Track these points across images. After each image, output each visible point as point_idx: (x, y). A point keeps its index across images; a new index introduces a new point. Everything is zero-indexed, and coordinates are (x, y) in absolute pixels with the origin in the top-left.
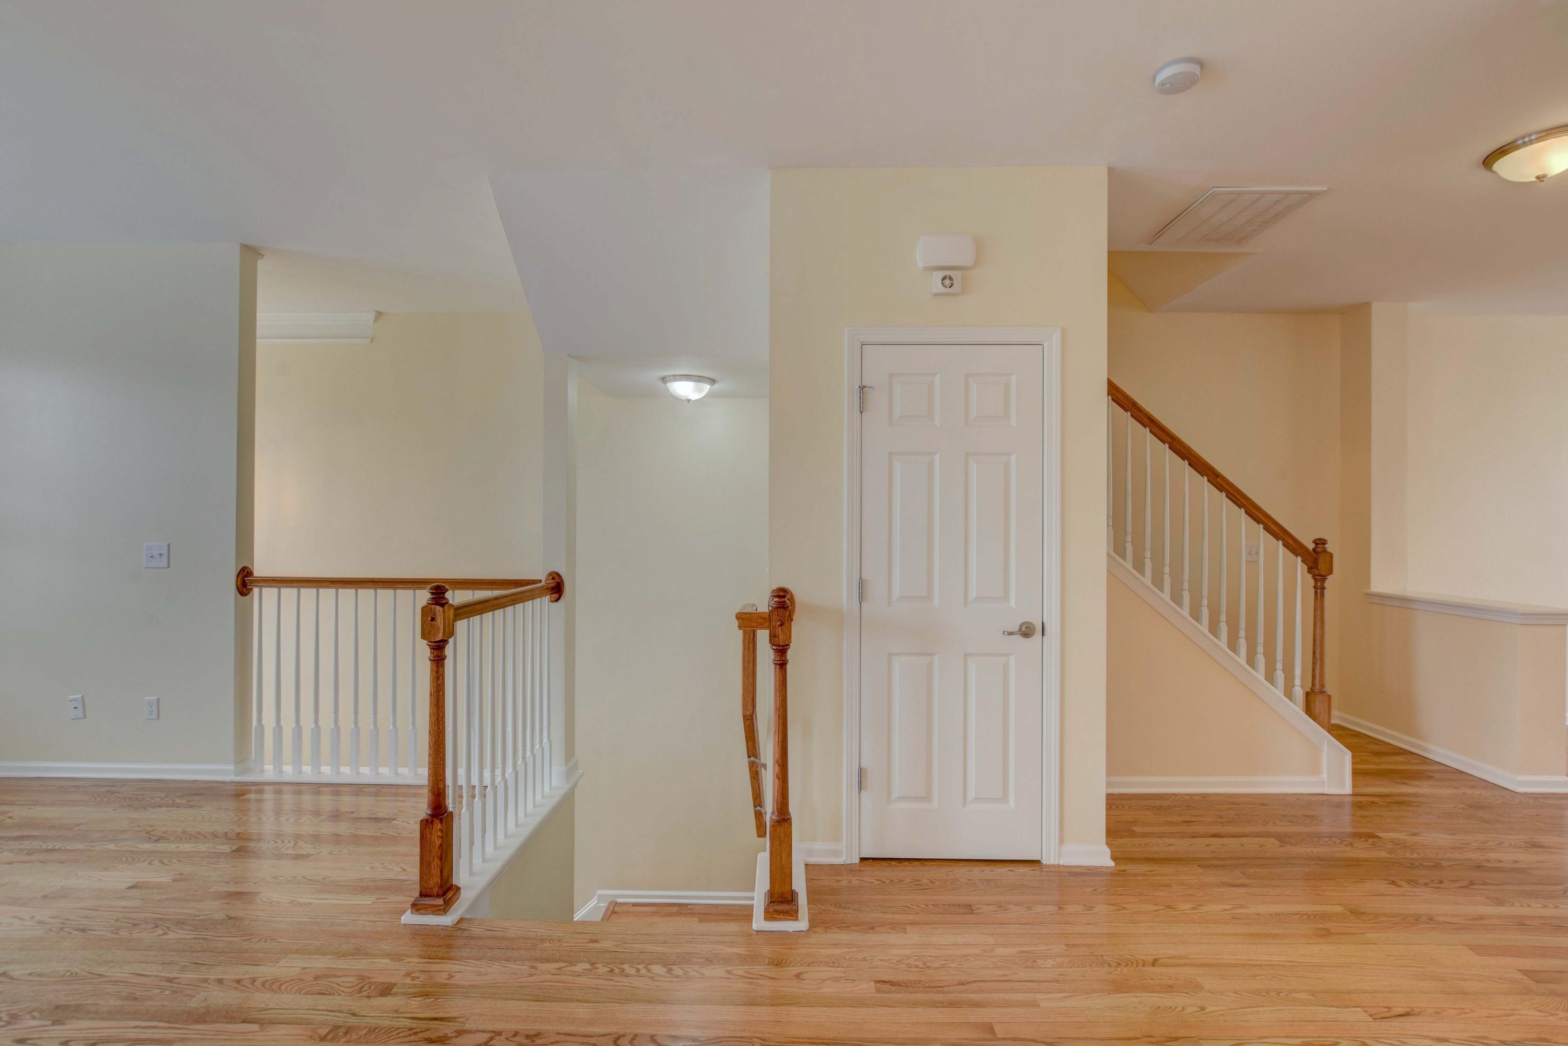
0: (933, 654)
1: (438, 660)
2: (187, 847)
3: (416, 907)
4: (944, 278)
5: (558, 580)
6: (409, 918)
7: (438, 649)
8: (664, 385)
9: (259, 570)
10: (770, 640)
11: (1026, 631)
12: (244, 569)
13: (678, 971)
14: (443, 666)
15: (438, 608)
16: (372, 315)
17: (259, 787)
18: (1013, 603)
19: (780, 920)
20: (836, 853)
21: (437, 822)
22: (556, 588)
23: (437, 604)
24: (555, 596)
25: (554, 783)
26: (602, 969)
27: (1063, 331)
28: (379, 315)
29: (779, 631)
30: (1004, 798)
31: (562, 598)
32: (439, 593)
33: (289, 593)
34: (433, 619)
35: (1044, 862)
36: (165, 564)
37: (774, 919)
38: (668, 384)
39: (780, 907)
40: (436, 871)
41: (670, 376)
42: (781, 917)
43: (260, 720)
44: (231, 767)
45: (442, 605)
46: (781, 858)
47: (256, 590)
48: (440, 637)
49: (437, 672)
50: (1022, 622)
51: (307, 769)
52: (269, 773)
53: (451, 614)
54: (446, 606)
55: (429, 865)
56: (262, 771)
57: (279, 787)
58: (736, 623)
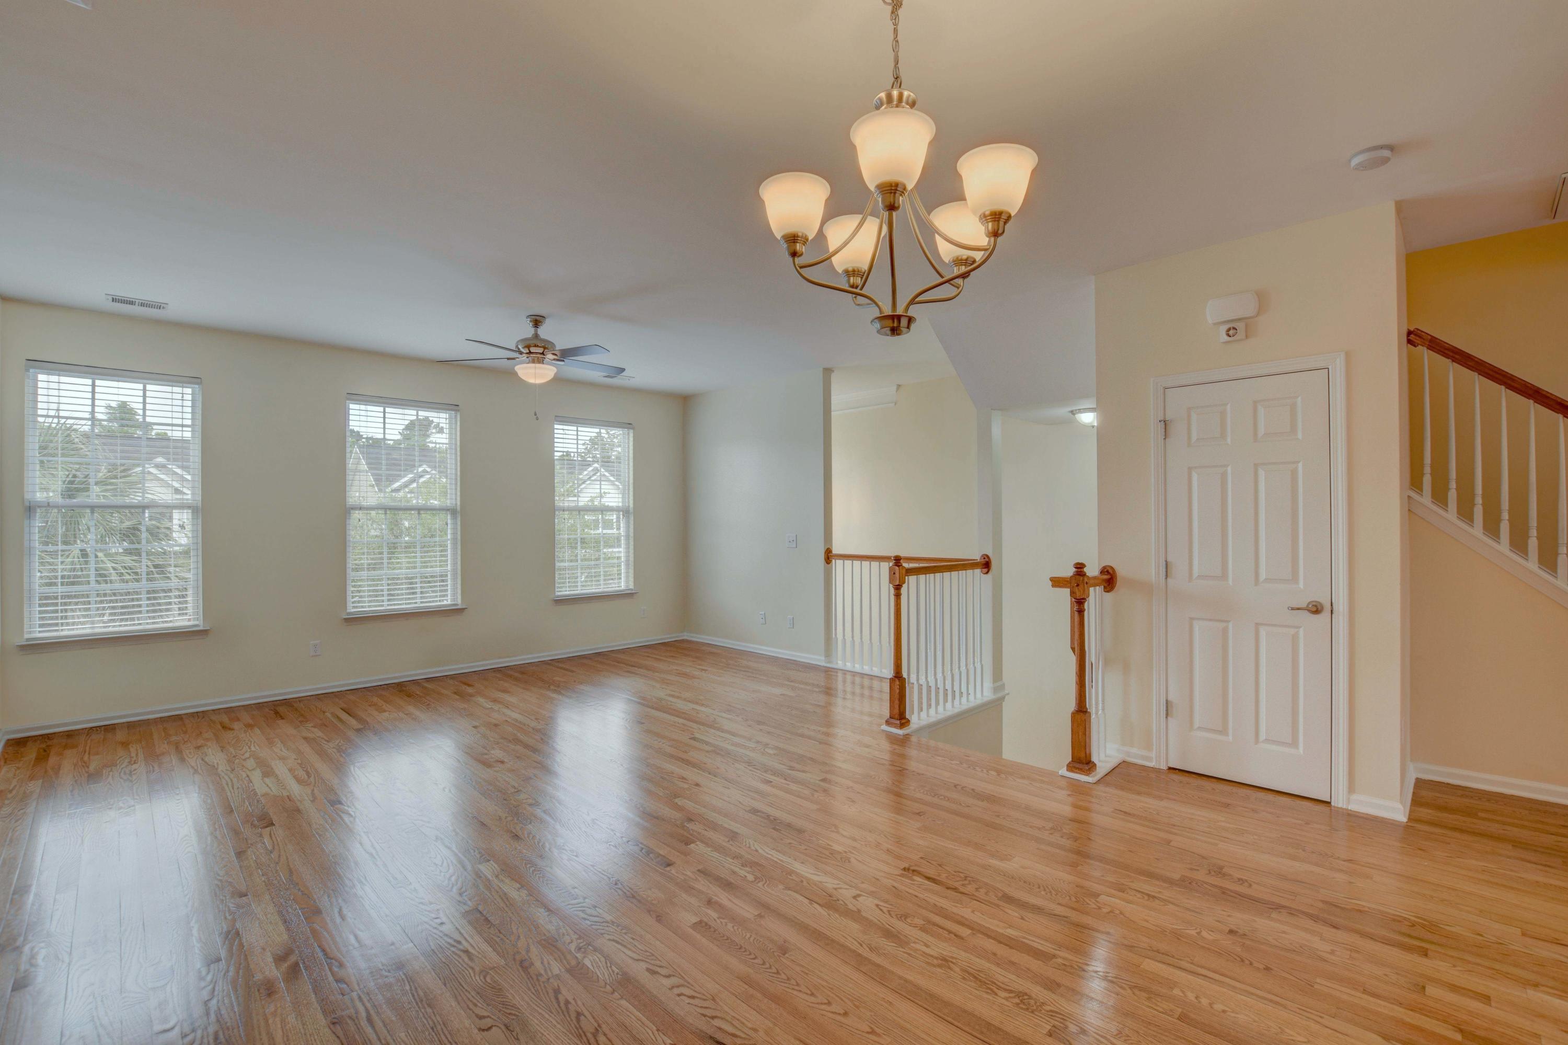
0: (1228, 622)
1: (898, 596)
2: (802, 686)
3: (888, 723)
4: (1229, 330)
5: (987, 560)
6: (885, 727)
7: (898, 588)
8: (1072, 416)
9: (836, 550)
10: (1071, 595)
11: (1316, 609)
12: (828, 549)
13: (1003, 776)
14: (900, 598)
15: (897, 568)
16: (895, 388)
17: (836, 670)
18: (1301, 585)
19: (1077, 773)
20: (1149, 759)
21: (897, 680)
22: (986, 565)
23: (896, 565)
24: (986, 570)
25: (985, 693)
26: (965, 765)
27: (1348, 355)
28: (899, 386)
29: (1076, 589)
30: (1294, 743)
31: (990, 571)
32: (898, 560)
33: (848, 563)
34: (894, 574)
35: (1333, 804)
36: (795, 546)
37: (1072, 771)
38: (1077, 416)
39: (1078, 765)
40: (897, 706)
41: (1076, 410)
42: (1077, 771)
43: (836, 635)
44: (823, 658)
45: (899, 566)
46: (1079, 735)
47: (833, 561)
48: (897, 583)
49: (897, 602)
50: (1309, 601)
51: (857, 666)
52: (840, 664)
53: (904, 571)
54: (901, 567)
55: (894, 702)
56: (837, 663)
57: (845, 672)
58: (1050, 583)
